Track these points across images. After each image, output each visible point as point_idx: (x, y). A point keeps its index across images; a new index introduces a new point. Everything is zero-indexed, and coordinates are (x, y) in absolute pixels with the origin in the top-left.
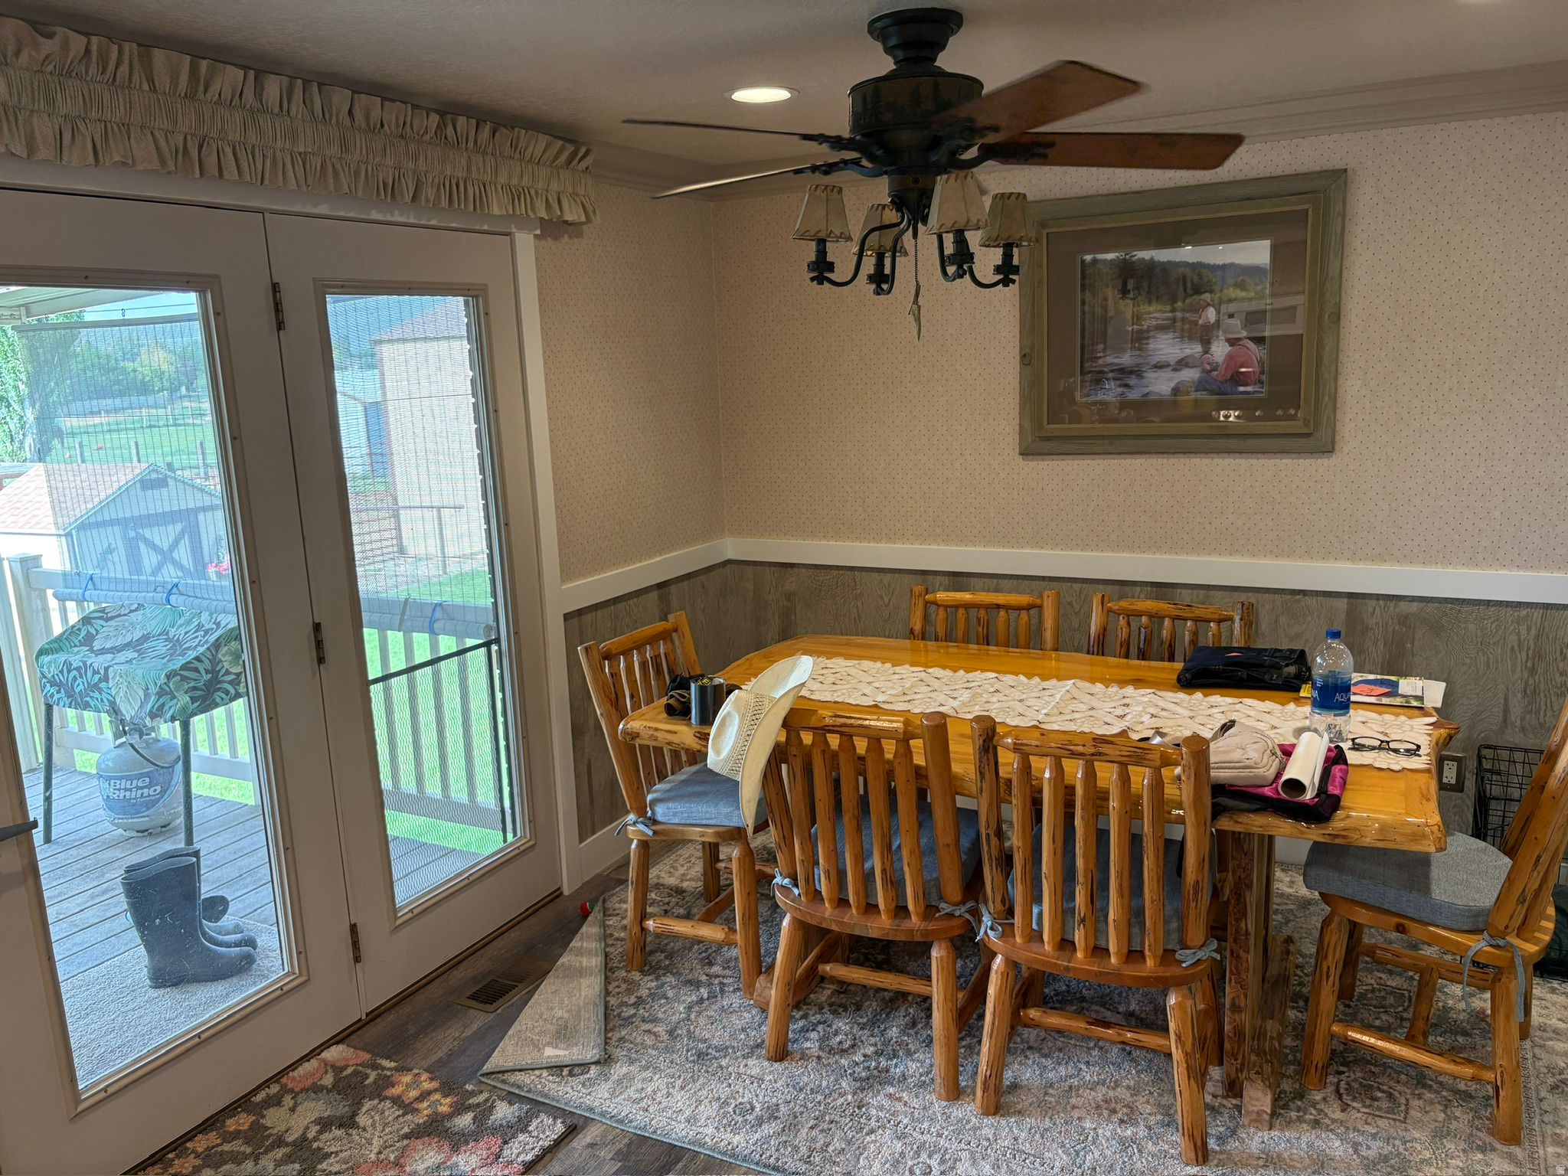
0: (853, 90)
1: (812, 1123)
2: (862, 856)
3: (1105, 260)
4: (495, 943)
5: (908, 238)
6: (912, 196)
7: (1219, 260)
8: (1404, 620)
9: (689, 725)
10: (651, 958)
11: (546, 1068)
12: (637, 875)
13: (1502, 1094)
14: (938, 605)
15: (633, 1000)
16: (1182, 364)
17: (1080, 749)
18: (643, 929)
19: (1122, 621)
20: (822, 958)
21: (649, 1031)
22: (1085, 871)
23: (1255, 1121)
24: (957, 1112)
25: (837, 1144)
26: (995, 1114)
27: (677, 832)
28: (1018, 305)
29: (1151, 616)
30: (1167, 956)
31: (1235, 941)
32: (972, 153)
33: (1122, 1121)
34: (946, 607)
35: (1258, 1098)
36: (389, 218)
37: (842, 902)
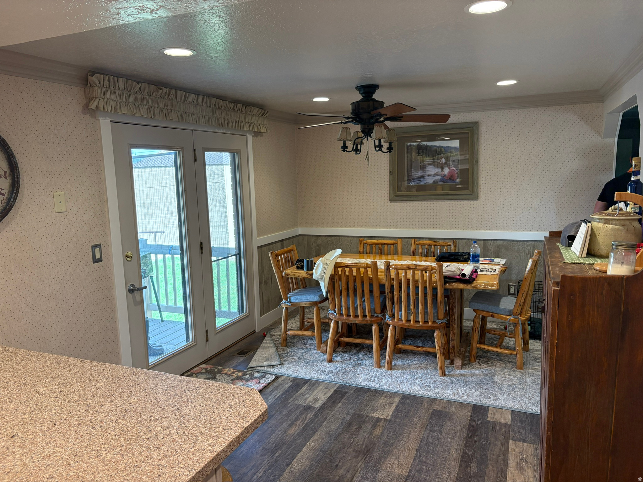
0: (352, 103)
1: (342, 373)
2: (354, 302)
3: (413, 145)
4: (239, 343)
5: (365, 141)
6: (367, 130)
7: (445, 145)
8: (499, 247)
9: (304, 271)
10: (288, 344)
11: (266, 366)
12: (285, 318)
13: (518, 356)
14: (367, 244)
15: (285, 352)
16: (435, 175)
17: (411, 267)
18: (286, 334)
19: (420, 247)
20: (341, 337)
21: (292, 358)
22: (413, 299)
23: (458, 368)
24: (380, 370)
25: (349, 377)
26: (390, 370)
27: (298, 304)
28: (388, 157)
29: (428, 245)
30: (434, 322)
31: (452, 322)
32: (382, 119)
33: (423, 370)
34: (370, 244)
35: (458, 362)
36: (220, 131)
37: (349, 316)
